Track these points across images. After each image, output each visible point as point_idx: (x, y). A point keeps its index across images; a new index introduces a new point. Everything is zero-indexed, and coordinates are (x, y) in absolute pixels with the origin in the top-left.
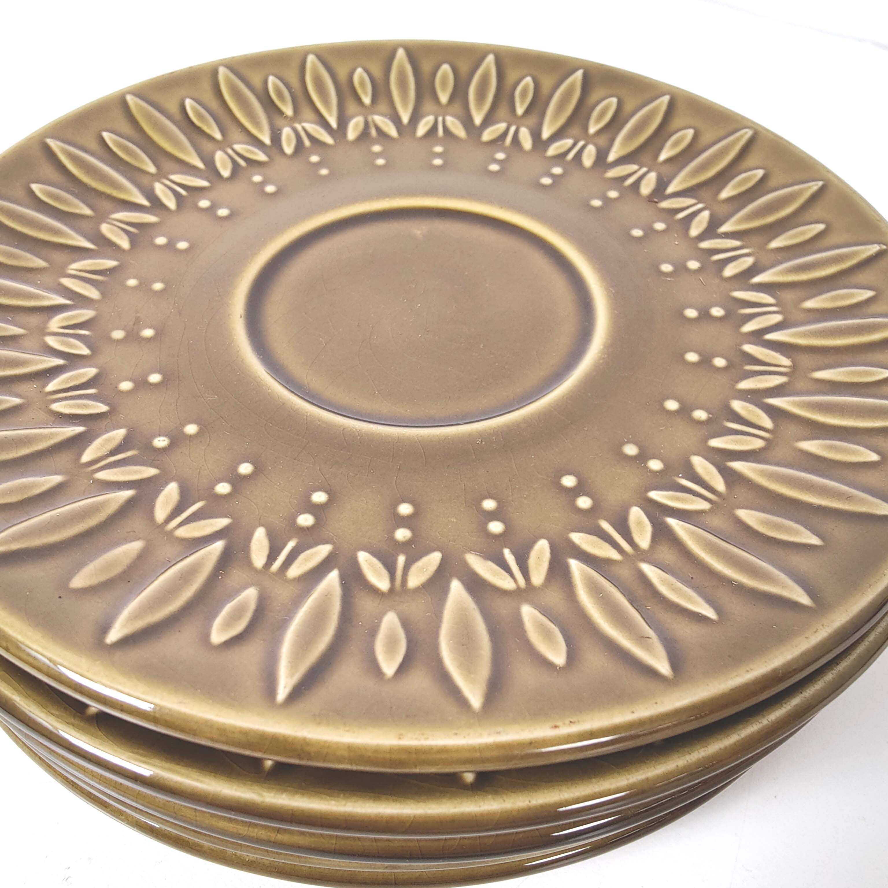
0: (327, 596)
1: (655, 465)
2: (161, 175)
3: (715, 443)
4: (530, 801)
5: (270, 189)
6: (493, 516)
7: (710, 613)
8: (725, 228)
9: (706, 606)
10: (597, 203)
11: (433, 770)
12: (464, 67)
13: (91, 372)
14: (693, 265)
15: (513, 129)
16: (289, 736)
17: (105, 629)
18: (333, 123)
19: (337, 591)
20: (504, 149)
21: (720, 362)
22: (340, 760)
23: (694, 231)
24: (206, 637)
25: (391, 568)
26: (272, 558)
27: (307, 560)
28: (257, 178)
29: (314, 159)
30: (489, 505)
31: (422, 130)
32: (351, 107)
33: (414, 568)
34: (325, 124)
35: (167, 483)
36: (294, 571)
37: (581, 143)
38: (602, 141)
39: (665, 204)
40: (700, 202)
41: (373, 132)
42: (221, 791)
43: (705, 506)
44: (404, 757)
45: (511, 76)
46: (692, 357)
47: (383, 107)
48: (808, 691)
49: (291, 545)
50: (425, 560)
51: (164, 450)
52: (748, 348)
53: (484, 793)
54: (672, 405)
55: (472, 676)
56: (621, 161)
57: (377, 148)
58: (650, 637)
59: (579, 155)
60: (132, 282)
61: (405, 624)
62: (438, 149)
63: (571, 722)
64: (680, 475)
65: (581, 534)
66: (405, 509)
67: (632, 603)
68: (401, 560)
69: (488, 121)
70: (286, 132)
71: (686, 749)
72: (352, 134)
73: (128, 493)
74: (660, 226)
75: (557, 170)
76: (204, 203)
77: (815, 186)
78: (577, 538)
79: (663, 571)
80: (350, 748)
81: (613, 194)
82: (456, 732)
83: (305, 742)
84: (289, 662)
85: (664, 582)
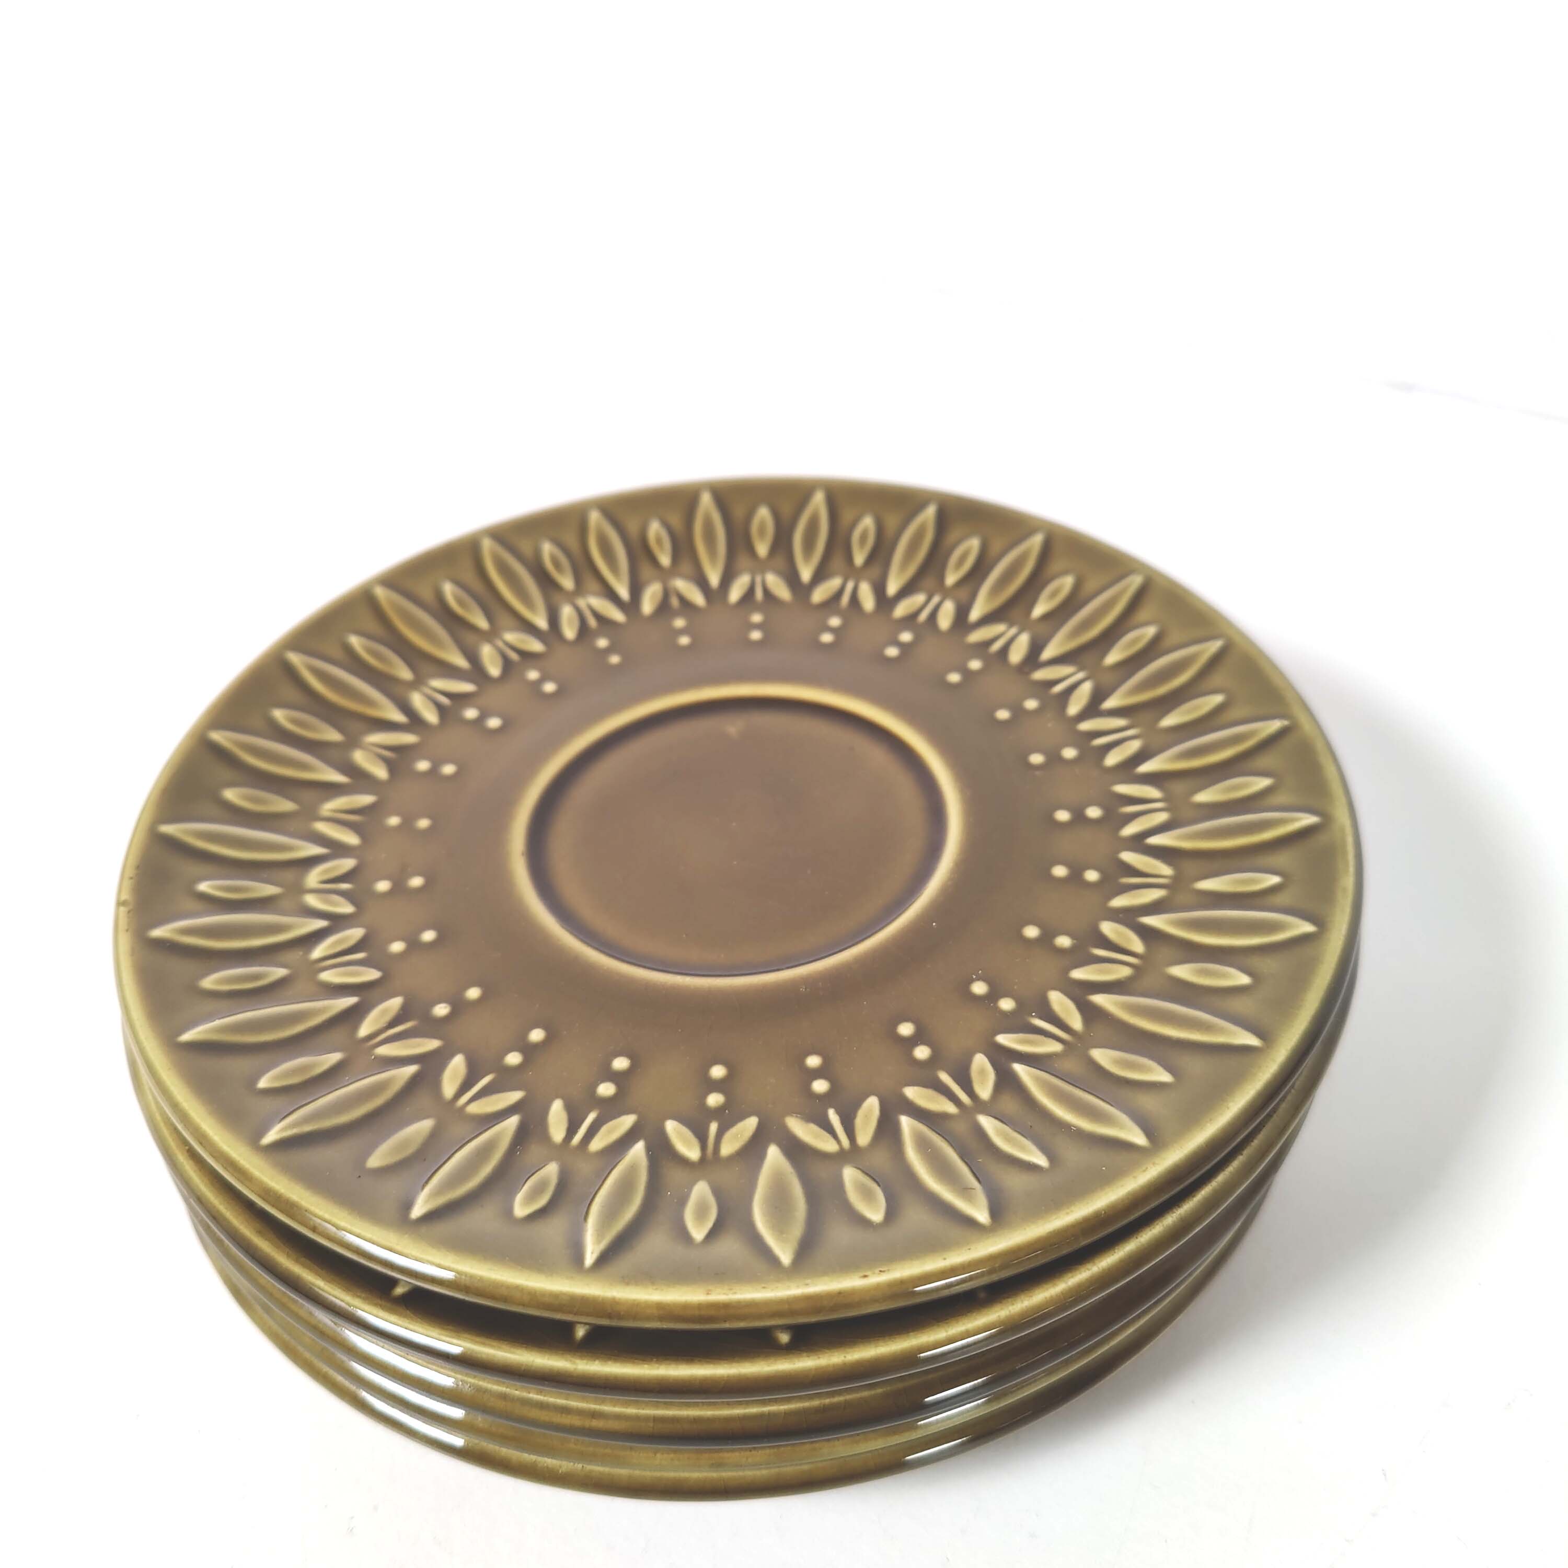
0: (632, 1170)
1: (1007, 1004)
2: (418, 683)
3: (1078, 974)
4: (845, 1357)
5: (549, 687)
6: (817, 1074)
7: (1041, 1160)
8: (1111, 703)
9: (1039, 1153)
10: (954, 678)
11: (742, 1325)
12: (787, 509)
13: (355, 934)
14: (1069, 753)
15: (850, 586)
16: (599, 1297)
17: (408, 1205)
18: (623, 592)
19: (644, 1162)
20: (839, 613)
21: (1092, 876)
22: (649, 1318)
23: (1073, 709)
24: (508, 1212)
25: (702, 1138)
26: (571, 1131)
27: (610, 1132)
28: (533, 675)
29: (602, 643)
30: (813, 1061)
31: (735, 594)
32: (646, 571)
33: (728, 1135)
34: (612, 596)
35: (452, 1055)
36: (597, 1144)
37: (936, 599)
38: (963, 594)
39: (1040, 675)
40: (1081, 669)
41: (675, 602)
42: (533, 1361)
43: (1056, 1047)
44: (712, 1312)
45: (847, 516)
46: (1060, 871)
47: (686, 567)
48: (1144, 1236)
49: (591, 1117)
50: (740, 1125)
51: (446, 1019)
52: (1128, 857)
53: (799, 1352)
54: (1031, 932)
55: (784, 1236)
56: (987, 619)
57: (679, 623)
58: (974, 1187)
59: (933, 616)
60: (394, 821)
61: (717, 1192)
62: (757, 618)
63: (881, 1271)
64: (1034, 1014)
65: (916, 1088)
66: (718, 1072)
67: (962, 1158)
68: (714, 1127)
69: (820, 576)
70: (567, 612)
71: (1010, 1300)
72: (647, 606)
73: (412, 1069)
74: (1031, 704)
75: (906, 637)
76: (471, 713)
77: (1214, 646)
78: (911, 1092)
79: (1002, 1121)
80: (660, 1306)
81: (975, 665)
82: (763, 1285)
83: (614, 1302)
84: (597, 1230)
85: (999, 1133)
